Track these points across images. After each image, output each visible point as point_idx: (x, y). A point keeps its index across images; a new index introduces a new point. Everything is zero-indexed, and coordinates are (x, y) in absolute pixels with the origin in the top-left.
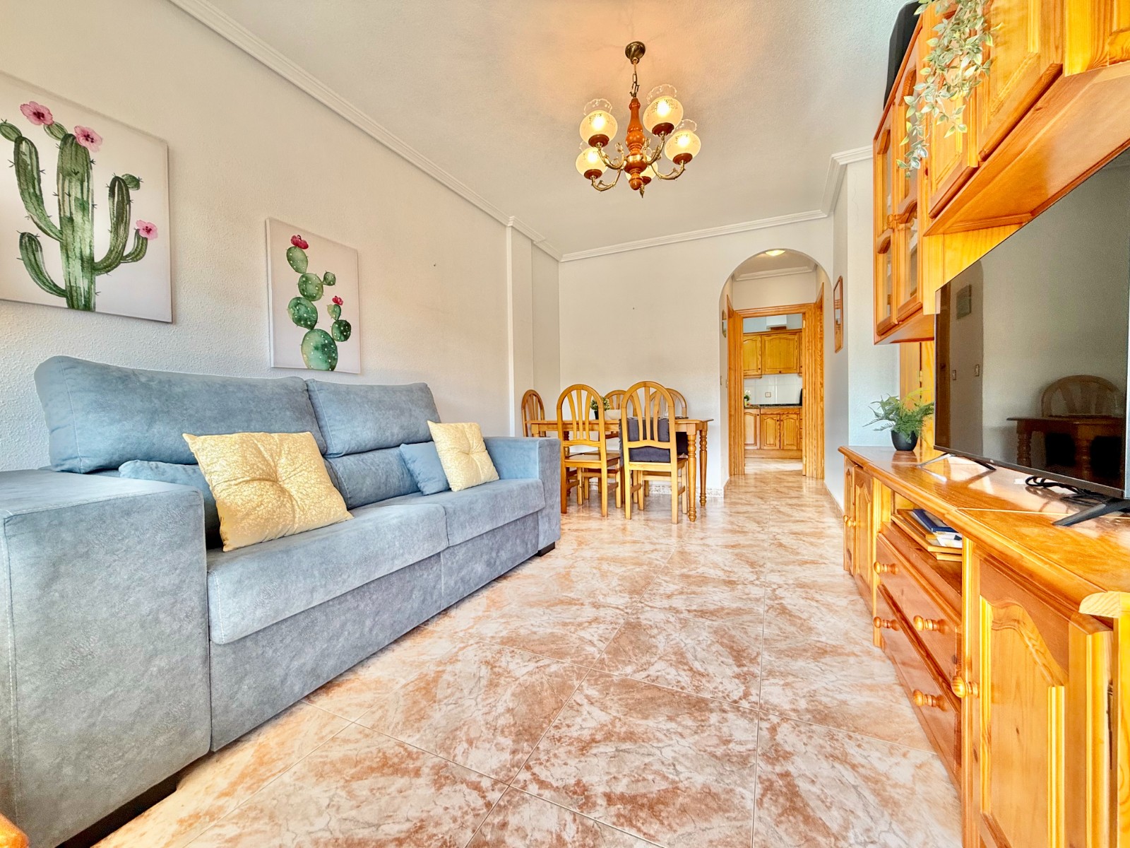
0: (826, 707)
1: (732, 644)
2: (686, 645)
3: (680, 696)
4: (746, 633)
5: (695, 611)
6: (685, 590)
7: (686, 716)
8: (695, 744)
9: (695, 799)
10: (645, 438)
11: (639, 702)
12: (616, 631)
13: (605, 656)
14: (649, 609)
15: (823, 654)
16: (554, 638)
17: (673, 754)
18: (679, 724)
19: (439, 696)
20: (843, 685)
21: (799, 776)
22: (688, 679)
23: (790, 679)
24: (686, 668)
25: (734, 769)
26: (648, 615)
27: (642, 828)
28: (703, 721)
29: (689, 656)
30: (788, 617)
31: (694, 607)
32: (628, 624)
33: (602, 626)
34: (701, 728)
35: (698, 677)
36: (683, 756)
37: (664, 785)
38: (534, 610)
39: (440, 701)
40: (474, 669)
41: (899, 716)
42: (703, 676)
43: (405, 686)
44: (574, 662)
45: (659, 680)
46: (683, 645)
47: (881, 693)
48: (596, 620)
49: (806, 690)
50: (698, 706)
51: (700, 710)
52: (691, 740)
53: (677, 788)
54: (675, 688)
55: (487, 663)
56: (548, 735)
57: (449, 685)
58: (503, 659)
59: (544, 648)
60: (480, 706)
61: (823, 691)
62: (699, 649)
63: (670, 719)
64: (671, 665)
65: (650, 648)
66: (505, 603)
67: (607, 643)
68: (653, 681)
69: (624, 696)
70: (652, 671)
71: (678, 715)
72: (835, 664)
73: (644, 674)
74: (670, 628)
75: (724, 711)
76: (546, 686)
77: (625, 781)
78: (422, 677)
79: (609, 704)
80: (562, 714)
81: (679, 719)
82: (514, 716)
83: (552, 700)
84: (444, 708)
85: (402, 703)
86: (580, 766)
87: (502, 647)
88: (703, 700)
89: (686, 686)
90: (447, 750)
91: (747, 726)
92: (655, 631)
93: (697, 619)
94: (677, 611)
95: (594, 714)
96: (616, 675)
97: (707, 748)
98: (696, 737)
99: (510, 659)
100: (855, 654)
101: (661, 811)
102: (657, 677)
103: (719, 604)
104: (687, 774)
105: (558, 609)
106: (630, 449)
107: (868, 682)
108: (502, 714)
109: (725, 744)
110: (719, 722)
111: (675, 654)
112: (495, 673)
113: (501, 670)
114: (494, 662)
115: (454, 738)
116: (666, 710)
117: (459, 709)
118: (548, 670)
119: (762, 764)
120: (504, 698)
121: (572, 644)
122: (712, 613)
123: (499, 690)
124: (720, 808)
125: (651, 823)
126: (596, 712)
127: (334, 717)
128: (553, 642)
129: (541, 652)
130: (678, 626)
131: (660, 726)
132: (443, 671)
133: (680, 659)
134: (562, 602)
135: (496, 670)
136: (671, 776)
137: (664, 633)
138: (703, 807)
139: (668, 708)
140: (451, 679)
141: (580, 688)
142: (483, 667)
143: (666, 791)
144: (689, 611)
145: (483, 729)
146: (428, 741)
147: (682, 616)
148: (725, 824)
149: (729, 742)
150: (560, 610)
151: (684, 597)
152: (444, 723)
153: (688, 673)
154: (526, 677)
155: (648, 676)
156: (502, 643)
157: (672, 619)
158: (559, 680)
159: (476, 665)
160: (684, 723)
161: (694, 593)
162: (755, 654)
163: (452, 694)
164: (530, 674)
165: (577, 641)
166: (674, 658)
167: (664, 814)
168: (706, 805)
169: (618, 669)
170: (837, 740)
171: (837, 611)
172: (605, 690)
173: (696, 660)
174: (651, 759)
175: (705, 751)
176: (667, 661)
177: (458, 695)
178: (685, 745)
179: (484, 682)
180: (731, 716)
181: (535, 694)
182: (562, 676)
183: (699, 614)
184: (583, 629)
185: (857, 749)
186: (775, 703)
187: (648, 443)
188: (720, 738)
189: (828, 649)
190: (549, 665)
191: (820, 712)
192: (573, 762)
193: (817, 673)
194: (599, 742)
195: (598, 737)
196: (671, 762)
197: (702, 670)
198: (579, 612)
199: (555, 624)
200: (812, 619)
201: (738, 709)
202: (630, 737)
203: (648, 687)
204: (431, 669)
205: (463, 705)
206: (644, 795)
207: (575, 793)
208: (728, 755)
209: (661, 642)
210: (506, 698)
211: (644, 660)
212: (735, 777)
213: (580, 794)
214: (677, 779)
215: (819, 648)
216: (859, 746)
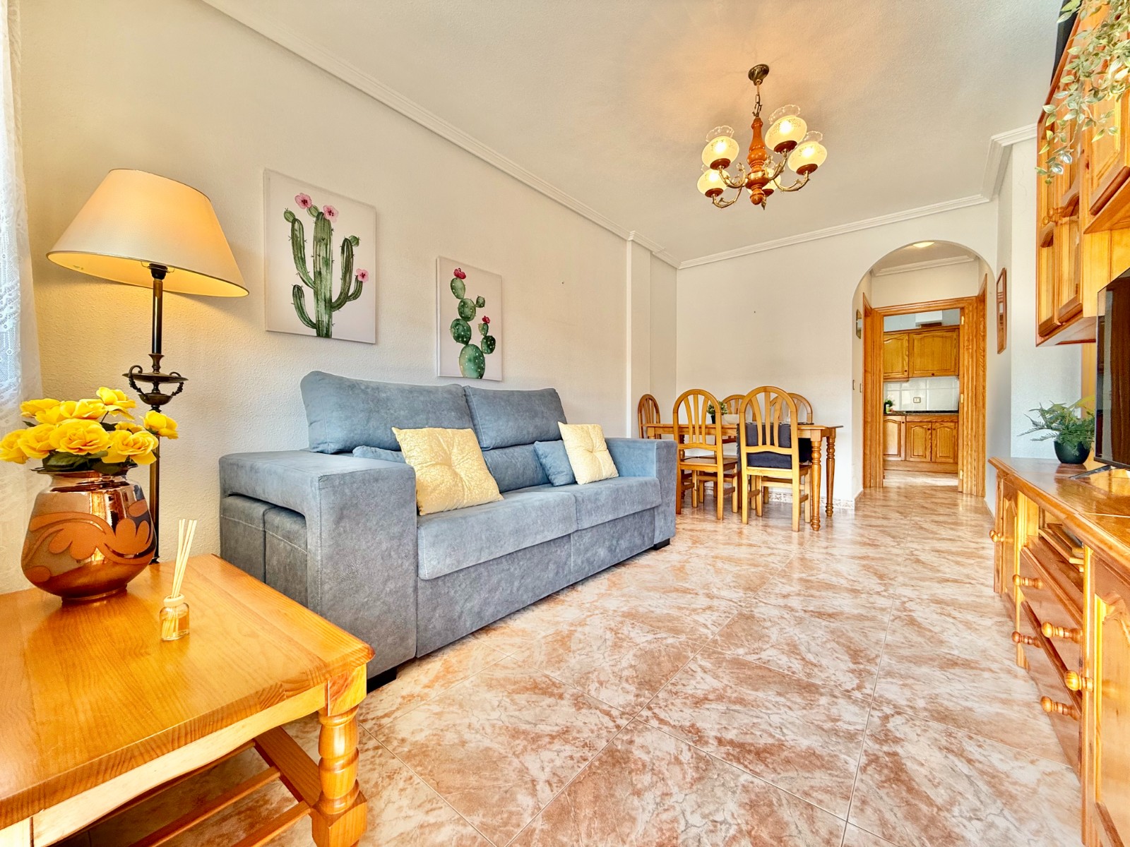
0: (947, 709)
1: (849, 644)
2: (799, 639)
3: (790, 678)
4: (866, 636)
5: (812, 611)
6: (803, 592)
7: (795, 695)
8: (804, 716)
9: (798, 755)
10: (764, 443)
11: (750, 677)
12: (729, 619)
13: (718, 638)
14: (763, 605)
15: (952, 665)
16: (670, 618)
17: (781, 721)
18: (788, 699)
19: (573, 647)
20: (972, 694)
21: (908, 757)
22: (800, 667)
23: (910, 681)
24: (798, 657)
25: (840, 740)
26: (762, 610)
27: (749, 766)
28: (811, 700)
29: (803, 648)
30: (916, 629)
31: (811, 608)
32: (741, 615)
33: (716, 614)
34: (810, 705)
35: (810, 666)
36: (790, 723)
37: (770, 741)
38: (652, 594)
39: (574, 652)
40: (600, 632)
41: (1033, 730)
42: (815, 666)
43: (545, 637)
44: (689, 639)
45: (770, 663)
46: (796, 638)
47: (1016, 708)
48: (710, 608)
49: (926, 692)
50: (808, 689)
51: (810, 692)
52: (799, 713)
53: (783, 745)
54: (786, 672)
55: (611, 629)
56: (666, 688)
57: (580, 642)
58: (625, 628)
59: (660, 624)
60: (607, 660)
61: (947, 696)
62: (813, 644)
63: (779, 694)
64: (783, 653)
65: (763, 637)
66: (625, 585)
67: (720, 628)
68: (764, 663)
69: (736, 671)
70: (764, 655)
71: (787, 693)
72: (964, 675)
73: (756, 657)
74: (784, 624)
75: (835, 697)
76: (663, 653)
77: (735, 732)
78: (557, 633)
79: (721, 674)
80: (678, 675)
81: (788, 696)
82: (636, 671)
83: (670, 665)
84: (578, 657)
85: (544, 647)
86: (694, 714)
87: (623, 619)
88: (813, 685)
89: (797, 671)
90: (583, 686)
91: (857, 712)
92: (769, 624)
93: (813, 619)
94: (792, 609)
95: (707, 680)
96: (729, 654)
97: (815, 722)
98: (804, 711)
99: (630, 629)
100: (991, 670)
101: (766, 758)
102: (769, 661)
103: (839, 608)
104: (793, 737)
105: (674, 595)
106: (748, 454)
107: (1004, 696)
108: (627, 668)
109: (832, 721)
110: (829, 704)
111: (788, 644)
112: (618, 638)
113: (623, 637)
114: (618, 629)
115: (588, 679)
116: (776, 688)
117: (590, 659)
118: (664, 642)
119: (870, 743)
120: (627, 657)
121: (686, 625)
122: (830, 615)
123: (623, 650)
124: (823, 766)
125: (757, 764)
126: (709, 678)
127: (494, 650)
128: (669, 621)
129: (658, 628)
130: (793, 622)
131: (769, 698)
132: (575, 631)
133: (793, 649)
134: (677, 590)
135: (620, 635)
136: (777, 736)
137: (778, 627)
138: (807, 762)
139: (778, 686)
140: (582, 637)
141: (695, 659)
142: (608, 632)
143: (773, 745)
144: (805, 611)
145: (611, 676)
146: (567, 678)
147: (797, 614)
148: (827, 777)
149: (838, 720)
150: (675, 596)
151: (801, 598)
152: (578, 667)
153: (800, 661)
154: (645, 644)
155: (760, 659)
156: (623, 616)
157: (786, 616)
158: (675, 650)
159: (602, 630)
160: (794, 699)
161: (812, 596)
162: (874, 656)
163: (583, 648)
164: (649, 642)
165: (692, 623)
166: (786, 647)
167: (769, 760)
168: (810, 762)
169: (730, 650)
170: (955, 738)
171: (976, 629)
172: (719, 663)
173: (810, 652)
174: (759, 720)
175: (812, 723)
176: (779, 649)
177: (588, 649)
178: (795, 715)
179: (609, 643)
180: (841, 701)
181: (653, 657)
182: (678, 648)
183: (816, 614)
184: (698, 614)
185: (977, 748)
186: (890, 698)
187: (768, 448)
188: (828, 716)
189: (959, 662)
190: (666, 638)
191: (938, 713)
192: (688, 711)
193: (942, 681)
194: (711, 700)
195: (711, 697)
196: (778, 725)
197: (815, 661)
198: (693, 600)
199: (671, 607)
200: (945, 634)
201: (850, 697)
202: (741, 701)
203: (760, 668)
204: (565, 628)
205: (593, 657)
206: (752, 745)
207: (690, 732)
208: (836, 730)
209: (774, 634)
210: (628, 658)
211: (756, 645)
212: (840, 747)
213: (695, 734)
214: (783, 738)
215: (948, 660)
216: (980, 746)
